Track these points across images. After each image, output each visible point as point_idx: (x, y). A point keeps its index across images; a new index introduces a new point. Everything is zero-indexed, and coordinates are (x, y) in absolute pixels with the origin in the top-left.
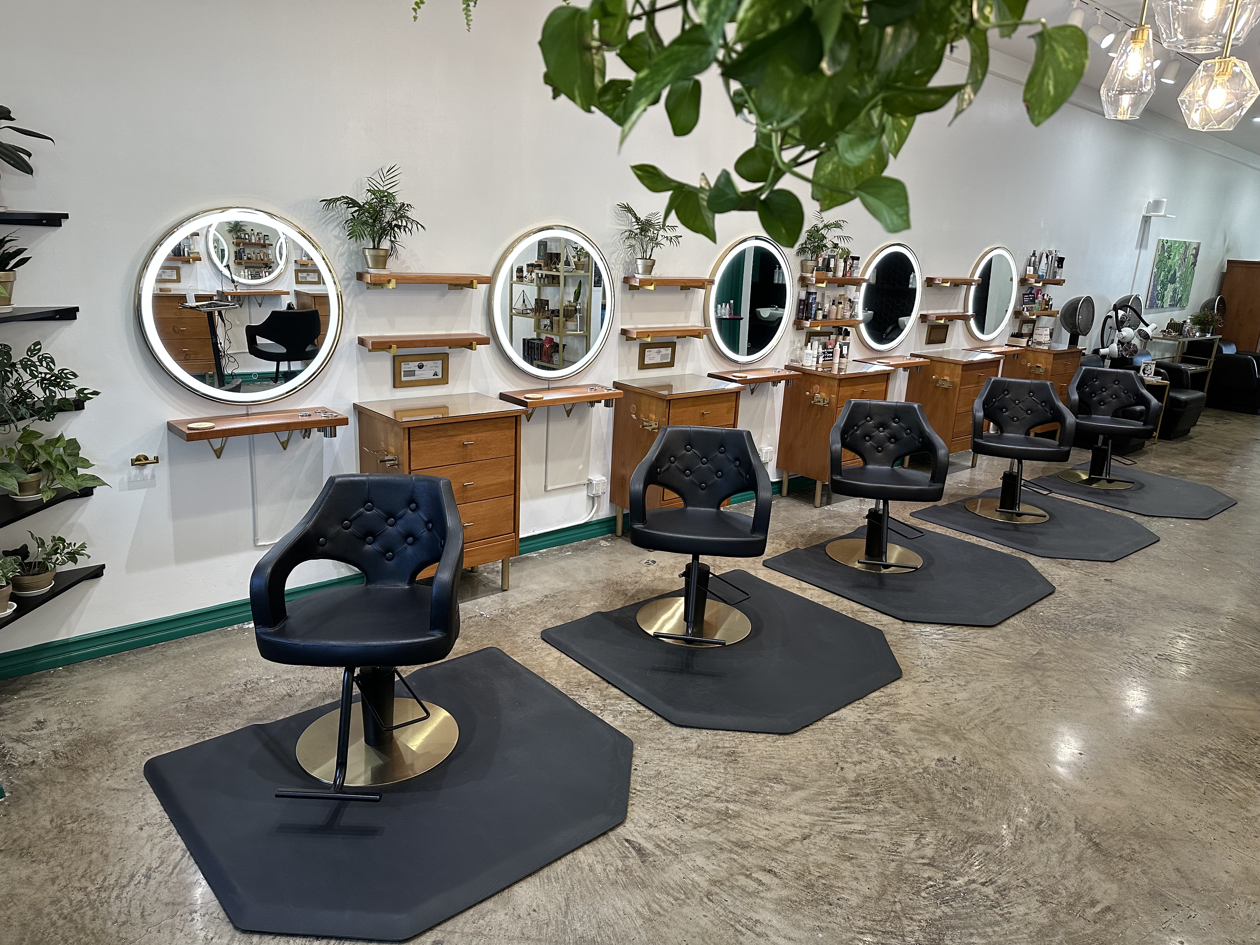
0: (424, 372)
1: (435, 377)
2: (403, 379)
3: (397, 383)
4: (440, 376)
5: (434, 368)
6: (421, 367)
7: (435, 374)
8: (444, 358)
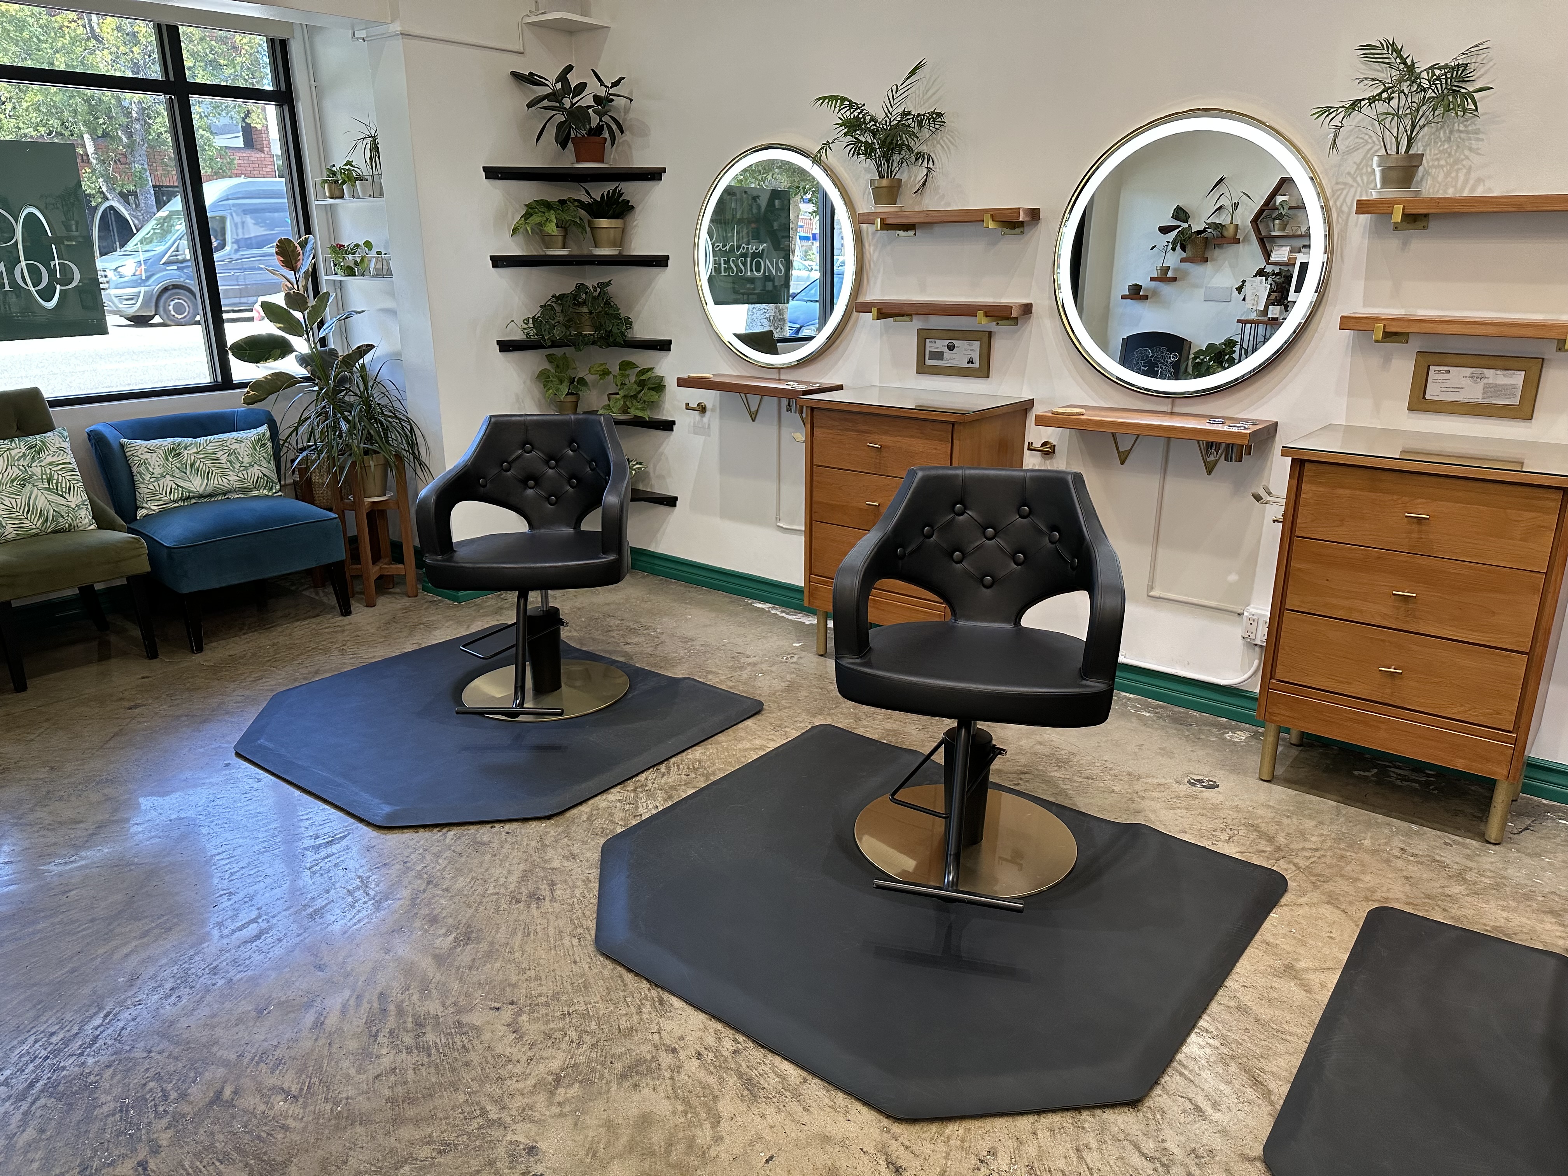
0: (954, 356)
1: (970, 365)
2: (929, 362)
3: (922, 369)
4: (977, 365)
5: (969, 352)
6: (951, 348)
7: (971, 361)
8: (986, 339)
